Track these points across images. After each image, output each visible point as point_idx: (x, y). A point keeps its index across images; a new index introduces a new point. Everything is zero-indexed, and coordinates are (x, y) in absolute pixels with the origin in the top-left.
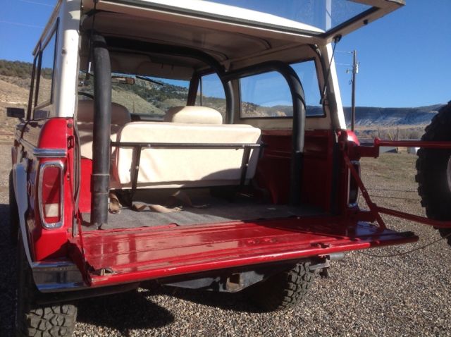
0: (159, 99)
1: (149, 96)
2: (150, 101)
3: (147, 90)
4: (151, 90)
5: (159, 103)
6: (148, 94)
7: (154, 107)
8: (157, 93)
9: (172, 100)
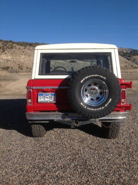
0: (129, 56)
1: (125, 56)
2: (125, 58)
3: (124, 53)
4: (126, 53)
5: (129, 58)
6: (124, 54)
7: (127, 60)
8: (128, 54)
9: (135, 56)
